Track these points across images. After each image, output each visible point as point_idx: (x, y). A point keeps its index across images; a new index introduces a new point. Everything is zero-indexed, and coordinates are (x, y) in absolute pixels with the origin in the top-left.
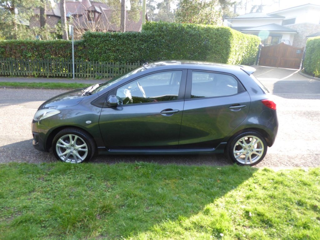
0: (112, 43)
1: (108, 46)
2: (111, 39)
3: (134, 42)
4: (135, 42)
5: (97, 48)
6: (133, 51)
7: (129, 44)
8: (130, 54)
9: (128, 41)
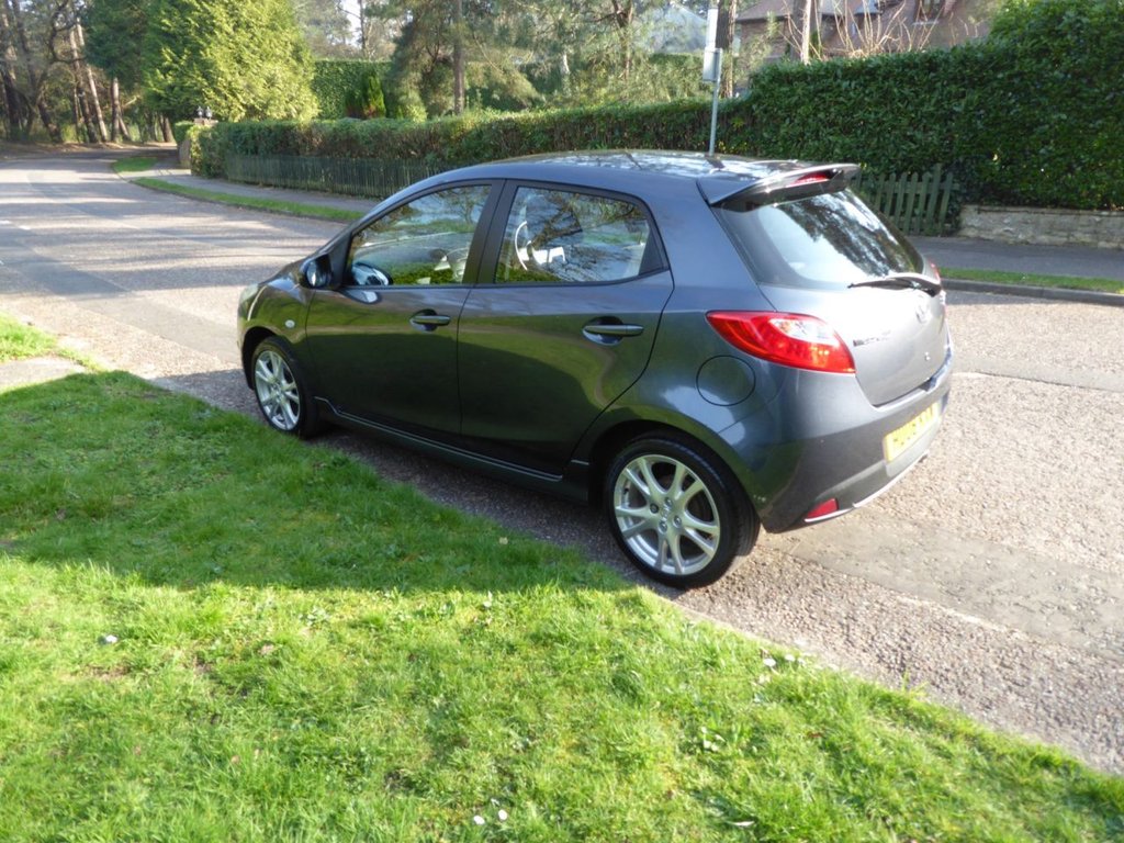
0: (841, 99)
1: (826, 110)
2: (839, 86)
3: (926, 88)
4: (932, 90)
5: (791, 121)
6: (921, 126)
7: (904, 98)
8: (905, 136)
9: (902, 87)
